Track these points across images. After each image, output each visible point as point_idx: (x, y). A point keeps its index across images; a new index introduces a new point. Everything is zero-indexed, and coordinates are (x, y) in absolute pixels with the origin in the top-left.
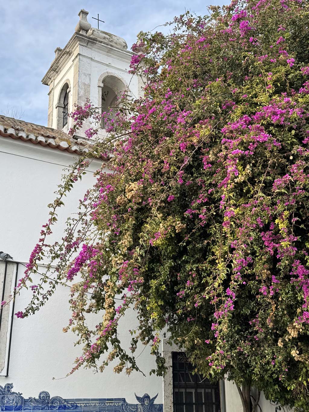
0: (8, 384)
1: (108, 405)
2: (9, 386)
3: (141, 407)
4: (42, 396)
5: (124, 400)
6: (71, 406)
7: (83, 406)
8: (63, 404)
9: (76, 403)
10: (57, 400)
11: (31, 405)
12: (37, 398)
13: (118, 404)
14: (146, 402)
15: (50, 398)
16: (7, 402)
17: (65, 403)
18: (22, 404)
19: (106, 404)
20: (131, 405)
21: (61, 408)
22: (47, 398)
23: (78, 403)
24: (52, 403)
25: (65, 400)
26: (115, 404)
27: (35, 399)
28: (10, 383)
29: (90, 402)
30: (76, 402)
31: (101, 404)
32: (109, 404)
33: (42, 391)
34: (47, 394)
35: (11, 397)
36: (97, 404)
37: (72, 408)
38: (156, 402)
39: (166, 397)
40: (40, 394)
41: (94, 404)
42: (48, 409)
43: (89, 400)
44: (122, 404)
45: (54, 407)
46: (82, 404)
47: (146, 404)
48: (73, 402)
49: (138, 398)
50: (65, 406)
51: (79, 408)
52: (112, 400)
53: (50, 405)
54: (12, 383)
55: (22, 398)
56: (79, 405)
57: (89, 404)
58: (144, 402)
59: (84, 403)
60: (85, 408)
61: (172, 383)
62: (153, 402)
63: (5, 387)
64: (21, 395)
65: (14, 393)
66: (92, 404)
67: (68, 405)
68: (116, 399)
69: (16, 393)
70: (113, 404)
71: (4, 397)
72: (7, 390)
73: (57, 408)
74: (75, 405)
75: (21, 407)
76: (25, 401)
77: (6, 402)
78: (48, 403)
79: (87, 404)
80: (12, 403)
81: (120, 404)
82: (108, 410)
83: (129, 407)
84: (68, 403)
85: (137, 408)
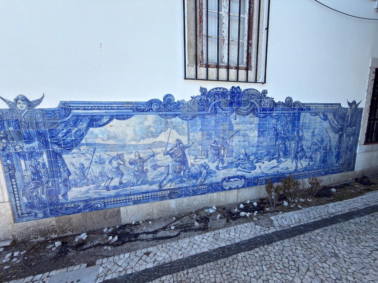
0: (264, 91)
2: (265, 92)
3: (350, 110)
4: (287, 100)
5: (340, 104)
6: (306, 109)
7: (314, 108)
8: (301, 107)
10: (297, 104)
11: (280, 107)
12: (284, 102)
13: (336, 107)
14: (353, 107)
15: (293, 102)
16: (264, 105)
17: (303, 106)
18: (274, 106)
19: (328, 107)
20: (344, 108)
21: (300, 110)
22: (291, 102)
23: (311, 107)
24: (294, 106)
25: (303, 104)
26: (334, 107)
27: (282, 103)
28: (266, 89)
29: (319, 106)
31: (325, 107)
32: (330, 107)
33: (287, 96)
34: (291, 99)
35: (266, 101)
36: (323, 108)
37: (307, 110)
38: (359, 107)
39: (367, 102)
40: (286, 99)
41: (321, 107)
42: (291, 111)
43: (318, 104)
44: (338, 108)
45: (295, 109)
47: (353, 108)
48: (308, 106)
49: (349, 103)
51: (312, 110)
52: (333, 104)
53: (292, 107)
54: (267, 90)
55: (274, 102)
56: (311, 108)
57: (318, 107)
58: (352, 106)
59: (314, 106)
60: (314, 110)
61: (372, 93)
62: (357, 107)
63: (262, 92)
64: (273, 100)
65: (268, 98)
66: (319, 107)
68: (335, 104)
69: (270, 98)
70: (333, 107)
71: (261, 101)
72: (264, 95)
73: (297, 110)
74: (309, 107)
75: (273, 108)
76: (275, 104)
77: (262, 104)
78: (291, 106)
79: (316, 107)
80: (267, 105)
81: (337, 107)
82: (329, 112)
83: (342, 110)
84: (304, 106)
85: (347, 111)
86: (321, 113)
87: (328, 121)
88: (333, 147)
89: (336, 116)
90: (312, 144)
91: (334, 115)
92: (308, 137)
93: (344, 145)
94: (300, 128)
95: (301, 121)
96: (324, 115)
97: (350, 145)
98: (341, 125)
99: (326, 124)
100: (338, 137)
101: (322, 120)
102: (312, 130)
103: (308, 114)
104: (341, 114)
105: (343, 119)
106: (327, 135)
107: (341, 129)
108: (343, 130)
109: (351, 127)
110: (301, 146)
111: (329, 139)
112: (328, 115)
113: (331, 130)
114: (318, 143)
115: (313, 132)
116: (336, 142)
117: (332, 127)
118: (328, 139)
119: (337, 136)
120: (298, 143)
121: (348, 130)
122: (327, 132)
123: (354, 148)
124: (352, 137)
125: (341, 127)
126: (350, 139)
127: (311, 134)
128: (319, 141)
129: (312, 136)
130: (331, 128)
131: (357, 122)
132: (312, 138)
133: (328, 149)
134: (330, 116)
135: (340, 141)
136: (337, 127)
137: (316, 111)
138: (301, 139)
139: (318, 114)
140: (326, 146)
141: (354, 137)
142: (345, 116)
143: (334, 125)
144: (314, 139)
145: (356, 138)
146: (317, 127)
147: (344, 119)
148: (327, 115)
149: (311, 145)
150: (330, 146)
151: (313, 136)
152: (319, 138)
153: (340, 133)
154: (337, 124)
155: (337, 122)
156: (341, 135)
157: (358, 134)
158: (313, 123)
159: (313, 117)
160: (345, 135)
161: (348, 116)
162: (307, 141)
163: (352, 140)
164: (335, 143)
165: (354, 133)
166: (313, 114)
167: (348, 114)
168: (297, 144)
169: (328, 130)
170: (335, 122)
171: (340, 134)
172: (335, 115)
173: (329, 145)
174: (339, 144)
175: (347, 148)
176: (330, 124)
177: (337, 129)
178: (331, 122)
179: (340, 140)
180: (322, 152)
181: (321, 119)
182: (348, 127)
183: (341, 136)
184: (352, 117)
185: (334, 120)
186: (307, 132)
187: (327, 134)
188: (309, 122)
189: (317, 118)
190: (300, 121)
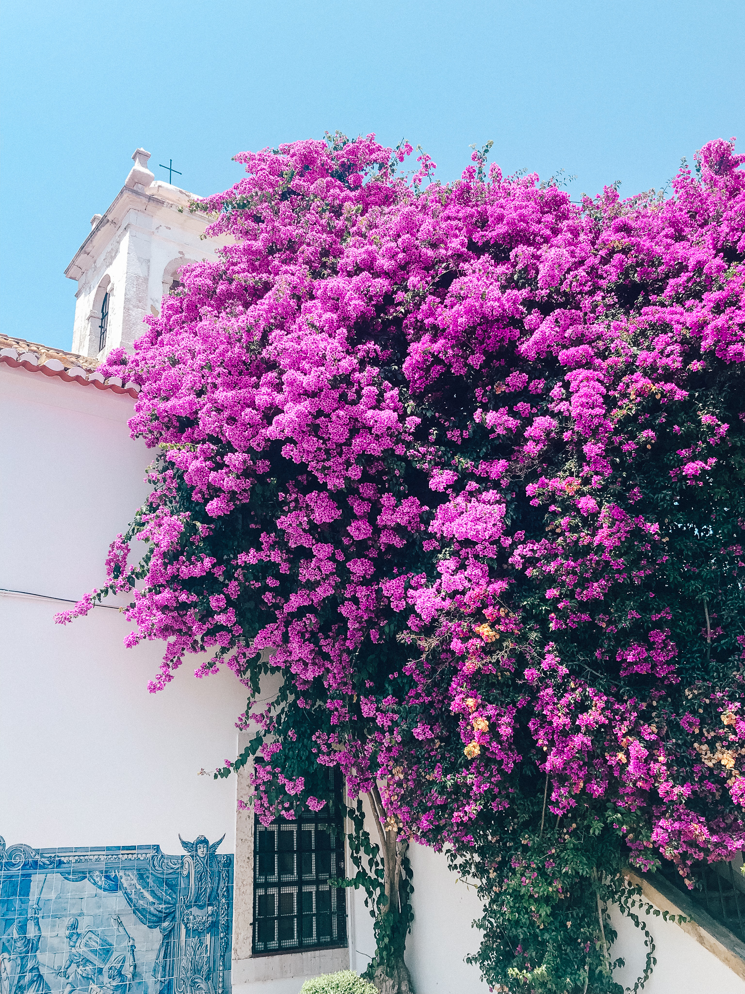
1: (124, 859)
3: (190, 860)
5: (157, 848)
6: (48, 862)
7: (73, 861)
8: (32, 858)
9: (58, 857)
10: (21, 851)
13: (144, 855)
14: (200, 852)
15: (7, 848)
17: (37, 857)
19: (121, 856)
20: (171, 858)
21: (27, 867)
23: (65, 857)
24: (10, 856)
25: (37, 851)
26: (139, 856)
29: (89, 853)
30: (60, 855)
31: (110, 856)
32: (126, 856)
36: (102, 858)
37: (51, 866)
39: (241, 841)
41: (96, 857)
43: (86, 849)
44: (153, 857)
45: (14, 865)
46: (71, 858)
47: (201, 855)
48: (53, 855)
49: (185, 844)
50: (36, 862)
51: (66, 865)
52: (133, 848)
53: (4, 861)
56: (65, 860)
57: (86, 857)
58: (196, 851)
59: (75, 856)
60: (76, 865)
61: (252, 816)
62: (215, 851)
66: (91, 857)
67: (43, 859)
68: (140, 847)
70: (135, 856)
73: (20, 867)
74: (57, 859)
78: (1, 857)
79: (82, 858)
81: (148, 855)
82: (125, 869)
83: (166, 861)
84: (42, 857)
85: (182, 863)
86: (98, 873)
87: (120, 893)
88: (145, 968)
89: (148, 877)
90: (72, 962)
91: (141, 877)
92: (55, 941)
93: (184, 962)
94: (29, 916)
95: (33, 897)
96: (107, 877)
97: (205, 959)
98: (166, 903)
99: (116, 902)
100: (161, 936)
101: (101, 892)
102: (68, 921)
103: (55, 878)
104: (163, 873)
105: (172, 886)
106: (122, 932)
107: (168, 914)
108: (174, 917)
109: (201, 907)
110: (31, 970)
111: (130, 944)
112: (121, 878)
113: (133, 917)
114: (91, 957)
115: (74, 926)
116: (156, 952)
117: (136, 910)
118: (126, 943)
119: (157, 935)
120: (22, 958)
121: (191, 917)
122: (120, 923)
123: (221, 968)
124: (209, 936)
125: (166, 909)
126: (201, 943)
127: (68, 932)
128: (94, 952)
129: (70, 937)
130: (134, 912)
131: (220, 894)
132: (72, 944)
133: (130, 976)
134: (129, 880)
135: (166, 950)
136: (152, 909)
137: (81, 867)
138: (35, 945)
139: (88, 875)
140: (122, 966)
141: (215, 934)
142: (177, 878)
143: (141, 902)
144: (78, 944)
145: (222, 939)
146: (85, 912)
147: (176, 885)
148: (116, 875)
149: (68, 962)
150: (135, 967)
151: (75, 938)
152: (94, 944)
153: (165, 924)
154: (151, 899)
155: (153, 893)
156: (170, 931)
157: (228, 926)
158: (74, 901)
159: (71, 885)
160: (183, 931)
161: (188, 876)
162: (54, 951)
163: (208, 943)
164: (152, 956)
165: (214, 925)
166: (71, 877)
167: (185, 873)
168: (19, 962)
169: (122, 919)
170: (147, 894)
171: (164, 929)
172: (145, 876)
173: (129, 962)
174: (165, 957)
175: (196, 970)
176: (130, 901)
177: (154, 915)
178: (133, 896)
179: (167, 945)
180: (108, 985)
181: (100, 887)
182: (189, 907)
183: (168, 935)
184: (201, 880)
185: (142, 890)
186: (54, 926)
187: (121, 929)
188: (59, 897)
189: (84, 887)
190: (28, 895)
